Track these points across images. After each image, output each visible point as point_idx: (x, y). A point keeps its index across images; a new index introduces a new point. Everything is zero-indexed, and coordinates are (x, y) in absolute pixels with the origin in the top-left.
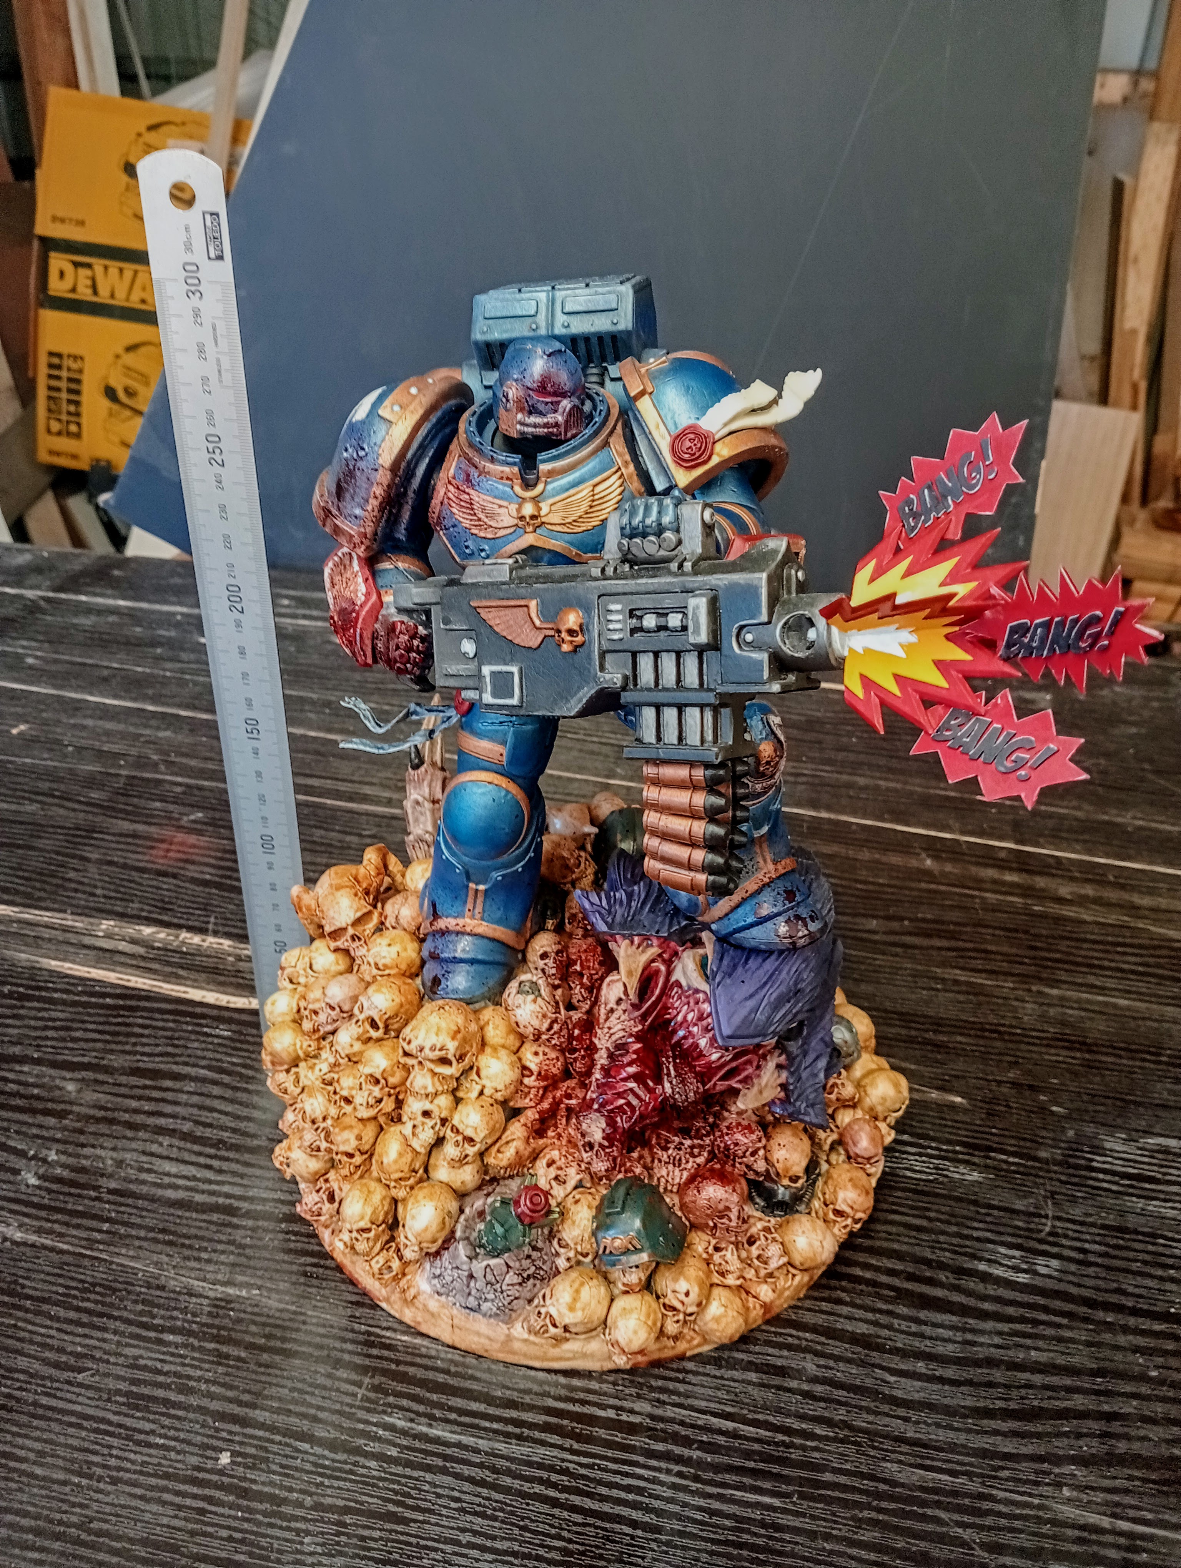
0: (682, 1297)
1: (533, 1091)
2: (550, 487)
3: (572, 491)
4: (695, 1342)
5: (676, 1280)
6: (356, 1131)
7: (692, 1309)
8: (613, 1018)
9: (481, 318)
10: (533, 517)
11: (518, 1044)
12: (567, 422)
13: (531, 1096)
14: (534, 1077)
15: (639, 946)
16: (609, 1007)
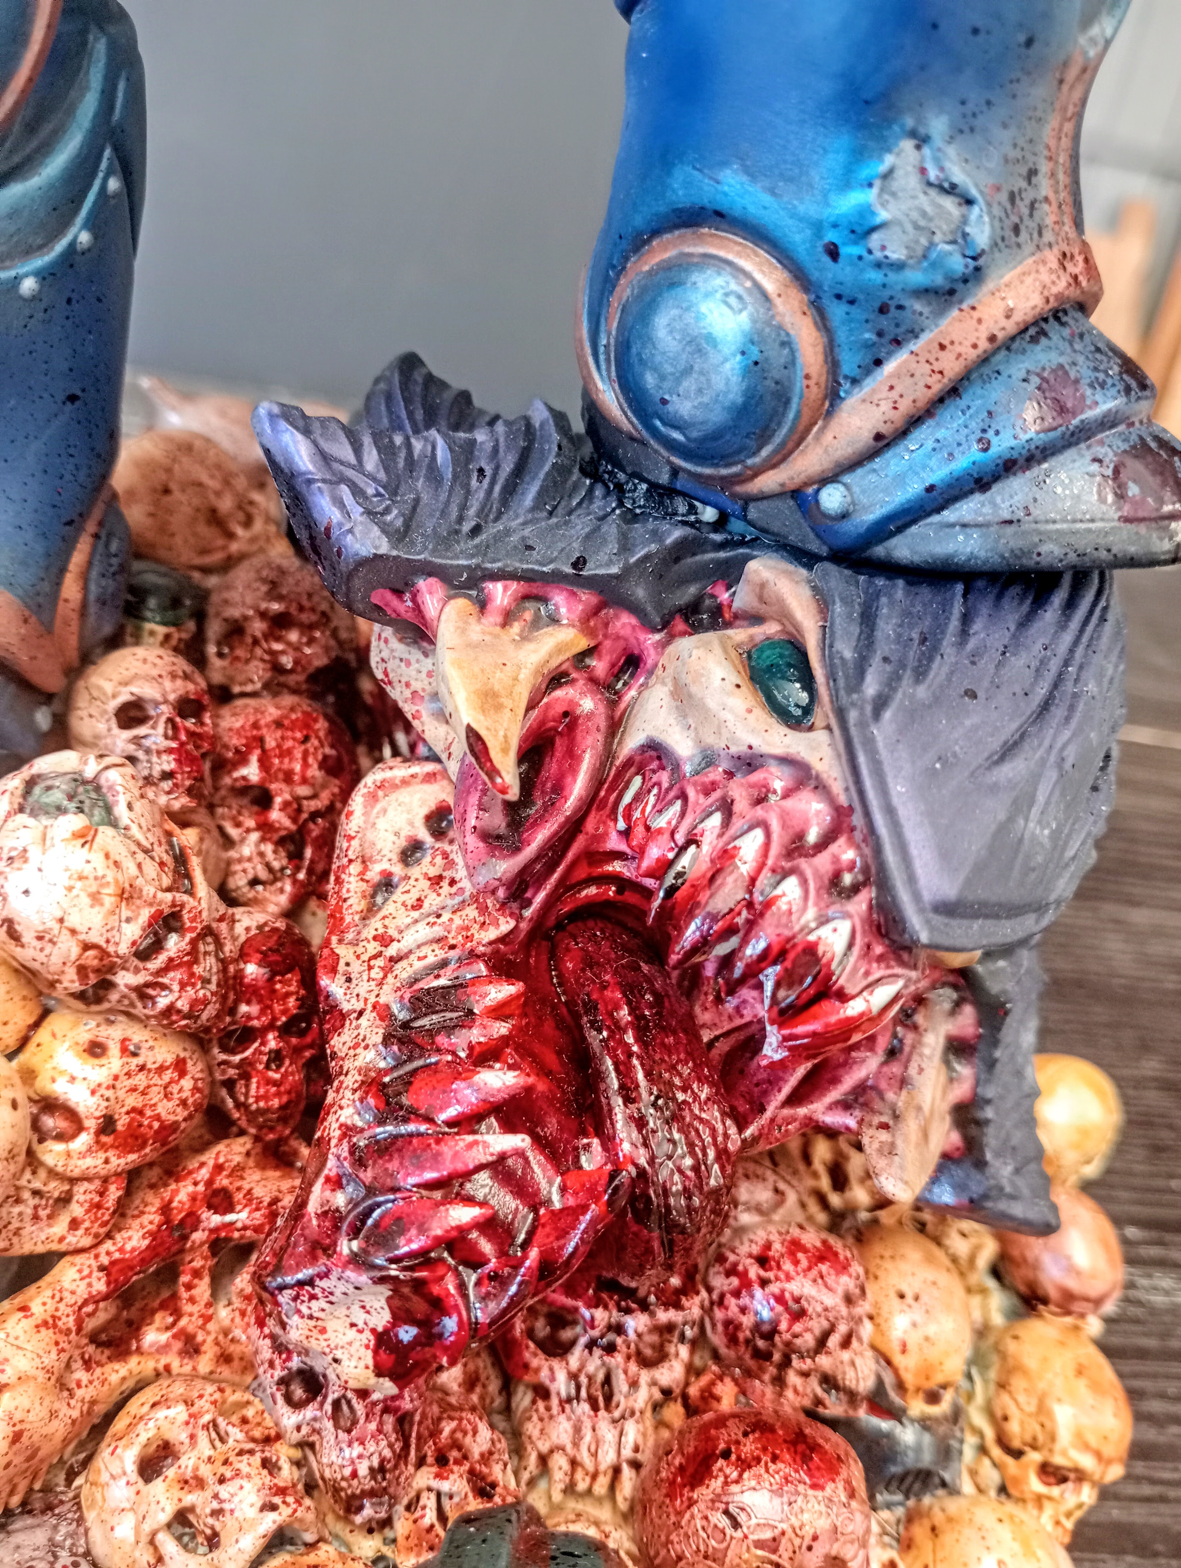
8: (394, 907)
13: (77, 1210)
14: (84, 1140)
15: (508, 618)
16: (374, 873)
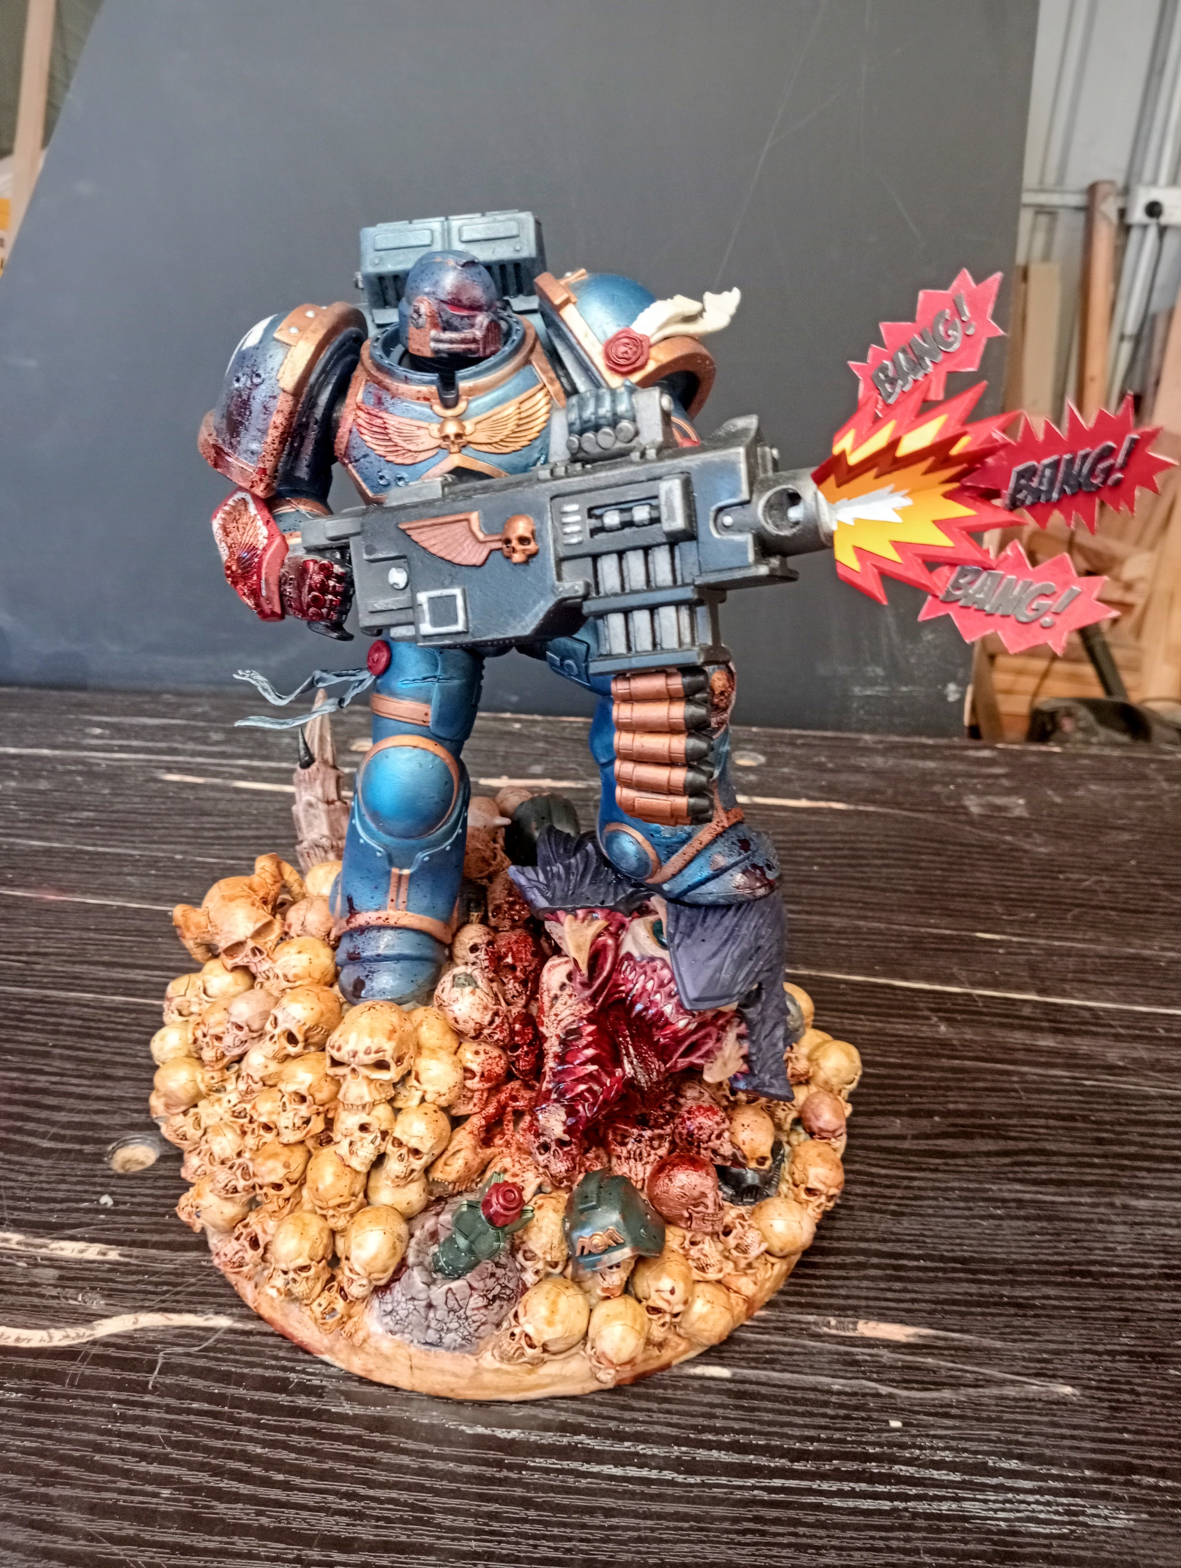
0: (668, 1296)
1: (477, 1095)
2: (473, 405)
3: (497, 409)
4: (681, 1348)
5: (658, 1278)
6: (283, 1159)
7: (678, 1308)
8: (559, 1004)
9: (370, 250)
10: (458, 436)
11: (456, 1045)
12: (485, 337)
13: (475, 1100)
14: (477, 1079)
15: (584, 919)
16: (552, 994)
